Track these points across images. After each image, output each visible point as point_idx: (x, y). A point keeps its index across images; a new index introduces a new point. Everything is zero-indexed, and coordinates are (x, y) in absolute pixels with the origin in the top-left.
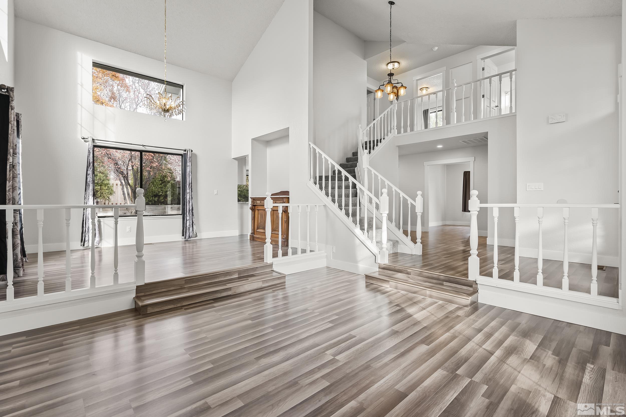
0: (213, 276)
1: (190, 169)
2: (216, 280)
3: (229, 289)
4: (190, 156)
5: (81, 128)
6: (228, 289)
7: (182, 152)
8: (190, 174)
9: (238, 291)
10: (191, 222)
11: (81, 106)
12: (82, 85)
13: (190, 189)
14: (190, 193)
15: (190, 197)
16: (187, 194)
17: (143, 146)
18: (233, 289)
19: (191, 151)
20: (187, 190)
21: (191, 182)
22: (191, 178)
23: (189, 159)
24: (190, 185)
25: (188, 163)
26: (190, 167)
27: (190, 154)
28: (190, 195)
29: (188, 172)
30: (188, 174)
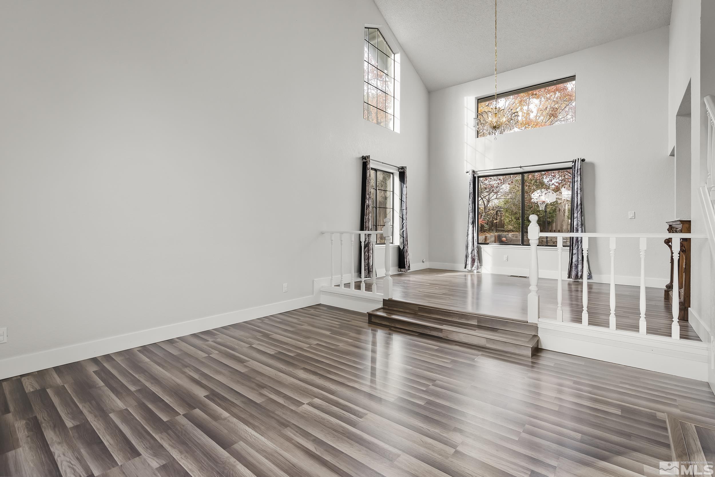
0: (446, 313)
1: (579, 185)
2: (449, 318)
3: (441, 330)
4: (579, 168)
5: (467, 164)
6: (439, 329)
7: (570, 165)
8: (579, 191)
9: (451, 337)
10: (580, 257)
11: (467, 143)
12: (467, 125)
13: (578, 212)
14: (579, 218)
15: (578, 223)
16: (574, 220)
17: (521, 167)
18: (444, 332)
19: (582, 161)
20: (575, 214)
21: (581, 203)
22: (581, 197)
23: (578, 172)
24: (579, 207)
25: (576, 178)
26: (579, 183)
27: (578, 165)
28: (579, 220)
29: (576, 190)
30: (575, 192)
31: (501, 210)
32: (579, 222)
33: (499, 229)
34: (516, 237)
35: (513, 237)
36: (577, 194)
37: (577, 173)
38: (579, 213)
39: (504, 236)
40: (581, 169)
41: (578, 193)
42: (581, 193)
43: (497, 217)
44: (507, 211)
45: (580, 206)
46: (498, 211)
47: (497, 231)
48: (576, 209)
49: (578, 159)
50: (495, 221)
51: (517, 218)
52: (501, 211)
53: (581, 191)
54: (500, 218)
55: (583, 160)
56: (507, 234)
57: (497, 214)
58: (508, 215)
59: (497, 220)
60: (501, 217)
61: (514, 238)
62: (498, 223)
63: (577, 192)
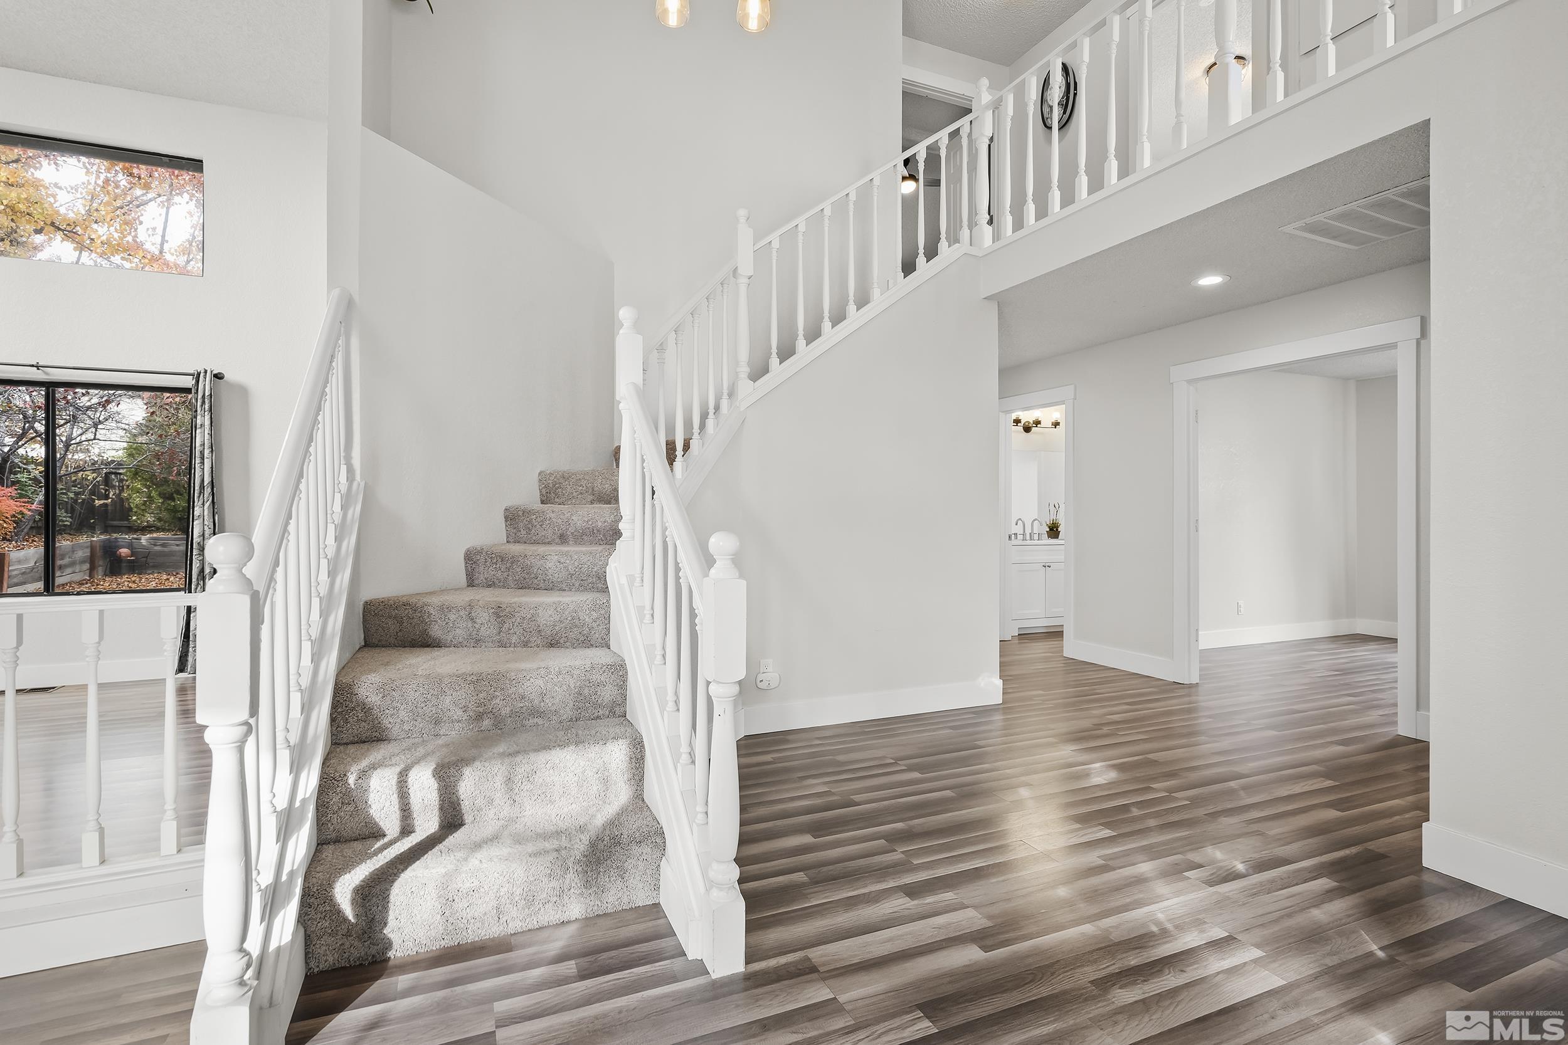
1: (207, 437)
4: (207, 393)
7: (188, 382)
8: (207, 452)
13: (203, 504)
14: (206, 518)
16: (195, 523)
17: (38, 366)
19: (214, 376)
20: (195, 509)
21: (212, 480)
22: (212, 468)
23: (203, 402)
24: (207, 491)
25: (199, 417)
26: (207, 432)
27: (205, 385)
28: (206, 523)
29: (198, 448)
30: (198, 454)
31: (120, 471)
32: (206, 528)
33: (116, 523)
34: (163, 545)
35: (155, 545)
36: (203, 458)
37: (202, 406)
38: (207, 505)
39: (123, 543)
40: (211, 397)
41: (205, 455)
42: (212, 456)
43: (106, 490)
44: (136, 474)
45: (209, 490)
46: (110, 473)
47: (105, 530)
48: (199, 497)
49: (206, 372)
50: (98, 503)
51: (167, 495)
52: (120, 474)
53: (212, 451)
54: (117, 492)
55: (218, 376)
56: (137, 539)
57: (107, 480)
58: (139, 486)
59: (107, 497)
60: (121, 491)
61: (156, 548)
62: (109, 508)
63: (202, 453)
